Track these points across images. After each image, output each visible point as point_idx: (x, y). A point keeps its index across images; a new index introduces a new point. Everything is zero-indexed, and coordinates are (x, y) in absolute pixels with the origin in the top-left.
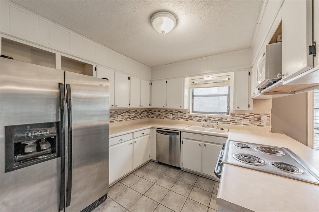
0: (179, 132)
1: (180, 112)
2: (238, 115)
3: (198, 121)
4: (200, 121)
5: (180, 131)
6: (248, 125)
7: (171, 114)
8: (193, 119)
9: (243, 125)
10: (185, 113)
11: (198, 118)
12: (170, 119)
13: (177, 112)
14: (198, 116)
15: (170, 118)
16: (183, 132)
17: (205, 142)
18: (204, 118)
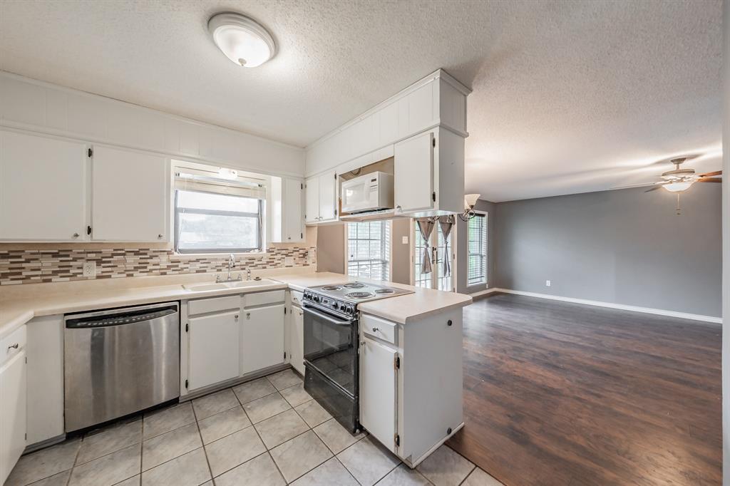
0: (177, 303)
1: (137, 253)
2: (279, 252)
3: (197, 272)
4: (205, 271)
5: (179, 301)
6: (291, 266)
7: (94, 263)
8: (182, 269)
9: (287, 266)
10: (154, 254)
11: (198, 266)
12: (87, 278)
13: (124, 254)
14: (198, 260)
15: (85, 275)
16: (190, 302)
17: (246, 308)
18: (213, 264)
